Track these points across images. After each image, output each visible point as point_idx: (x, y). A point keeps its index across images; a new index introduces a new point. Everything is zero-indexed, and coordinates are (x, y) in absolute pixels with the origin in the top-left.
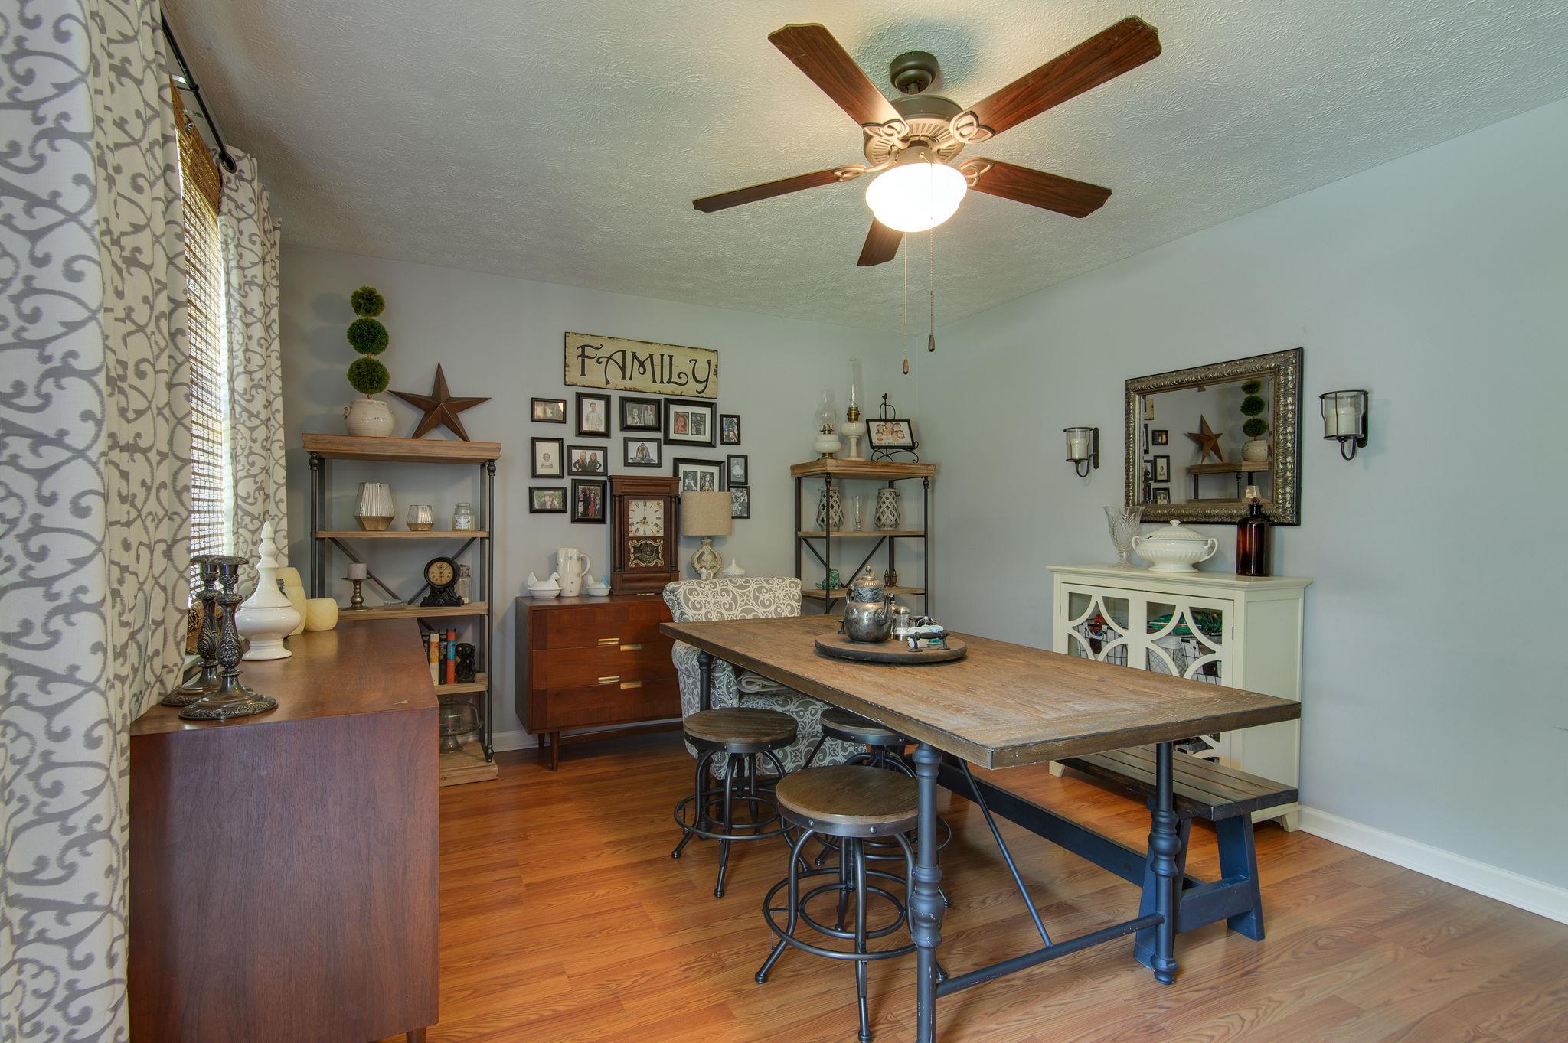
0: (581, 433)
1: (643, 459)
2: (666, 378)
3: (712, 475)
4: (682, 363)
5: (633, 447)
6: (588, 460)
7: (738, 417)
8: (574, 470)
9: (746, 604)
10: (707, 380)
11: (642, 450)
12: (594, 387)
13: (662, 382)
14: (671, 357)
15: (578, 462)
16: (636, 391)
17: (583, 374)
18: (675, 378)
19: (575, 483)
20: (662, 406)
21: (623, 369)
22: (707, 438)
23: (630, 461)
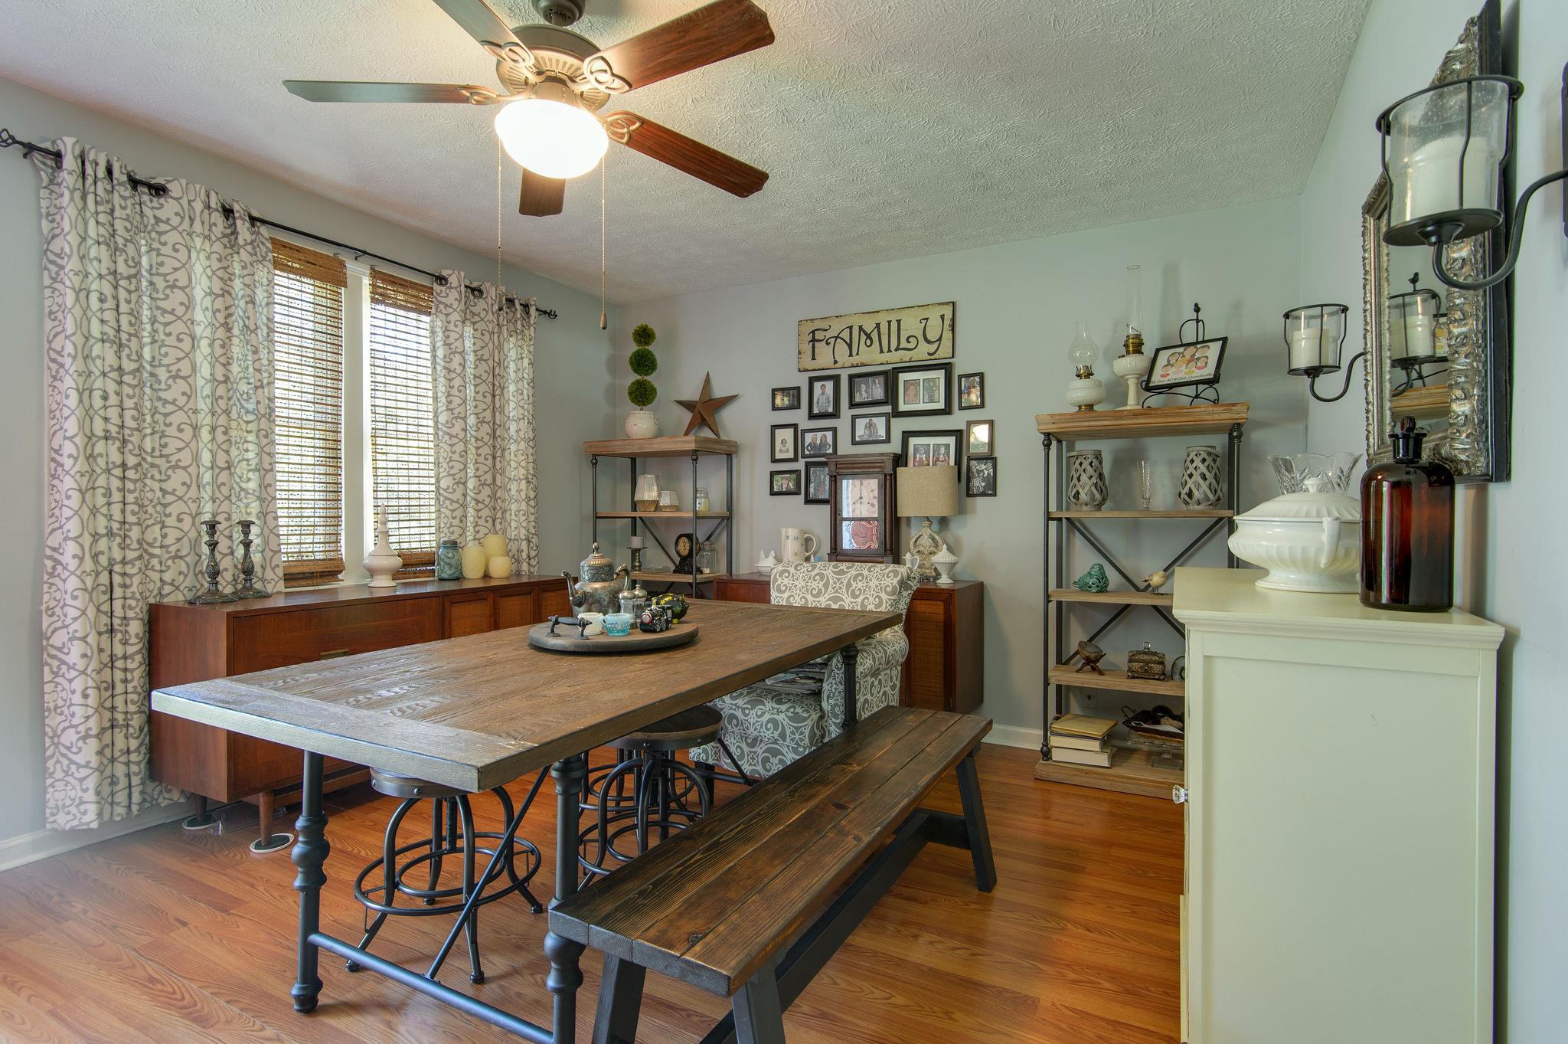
0: (812, 416)
1: (871, 436)
2: (894, 345)
3: (947, 446)
4: (911, 325)
5: (861, 424)
6: (818, 442)
8: (807, 453)
10: (940, 339)
11: (870, 426)
12: (823, 369)
13: (889, 351)
14: (899, 322)
15: (810, 445)
16: (863, 365)
17: (814, 358)
18: (903, 344)
19: (808, 465)
20: (890, 379)
21: (850, 346)
22: (941, 405)
23: (857, 439)
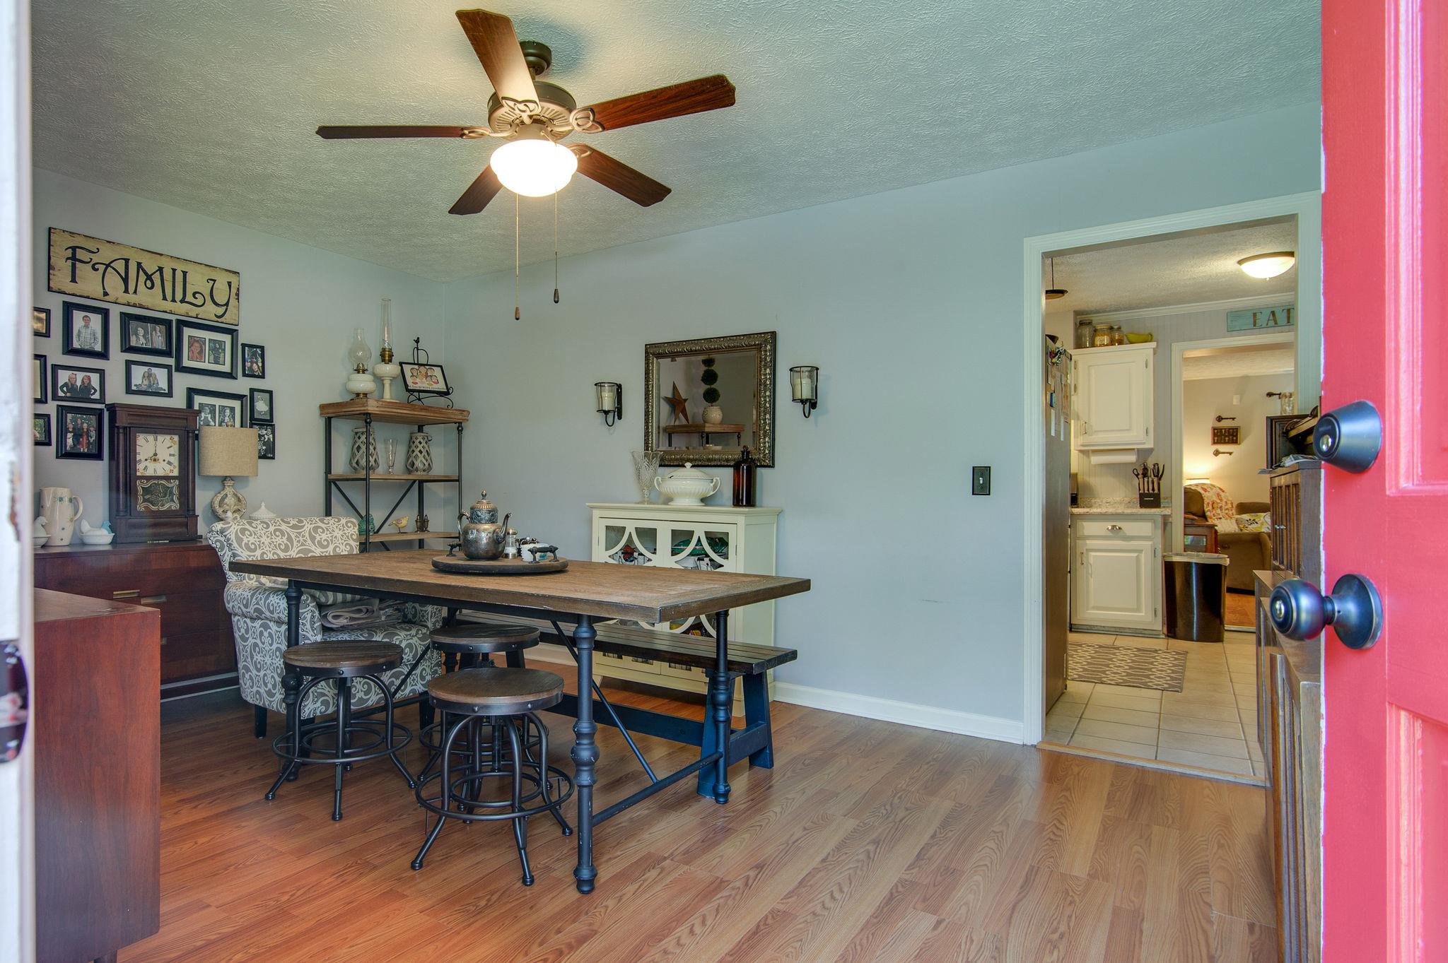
0: (69, 350)
1: (150, 386)
2: (179, 296)
3: (232, 409)
4: (197, 281)
5: (138, 374)
6: (79, 383)
7: (262, 348)
8: (61, 394)
9: (302, 545)
10: (227, 304)
11: (149, 376)
12: (88, 297)
13: (174, 300)
14: (185, 273)
15: (66, 385)
16: (141, 307)
17: (74, 280)
18: (189, 298)
19: (62, 411)
20: (174, 329)
21: (126, 280)
22: (226, 368)
23: (134, 388)
